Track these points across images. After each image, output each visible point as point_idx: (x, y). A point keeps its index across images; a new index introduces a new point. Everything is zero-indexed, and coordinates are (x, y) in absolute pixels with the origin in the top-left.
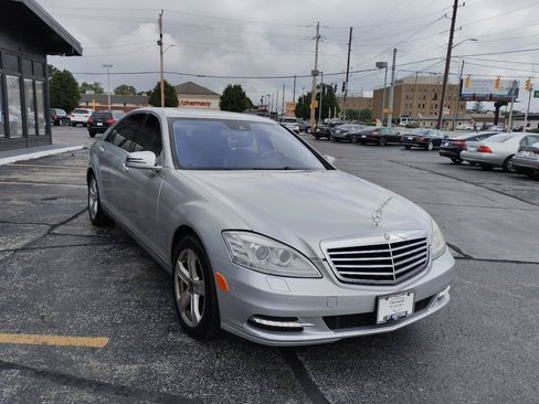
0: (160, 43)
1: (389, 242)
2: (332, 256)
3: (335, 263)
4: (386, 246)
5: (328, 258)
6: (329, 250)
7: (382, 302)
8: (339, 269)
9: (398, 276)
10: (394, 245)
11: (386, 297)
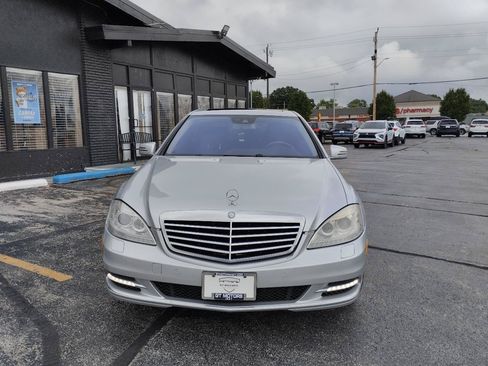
0: (374, 58)
1: (232, 221)
2: (167, 227)
3: (168, 233)
4: (227, 224)
5: (163, 228)
6: (166, 222)
7: (208, 278)
8: (171, 240)
9: (234, 256)
10: (235, 225)
11: (214, 274)
